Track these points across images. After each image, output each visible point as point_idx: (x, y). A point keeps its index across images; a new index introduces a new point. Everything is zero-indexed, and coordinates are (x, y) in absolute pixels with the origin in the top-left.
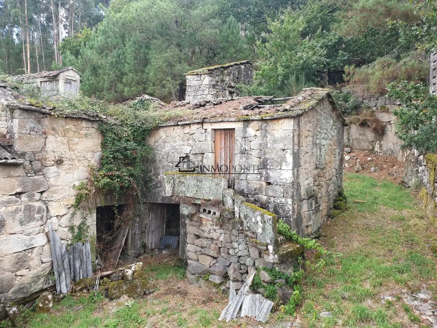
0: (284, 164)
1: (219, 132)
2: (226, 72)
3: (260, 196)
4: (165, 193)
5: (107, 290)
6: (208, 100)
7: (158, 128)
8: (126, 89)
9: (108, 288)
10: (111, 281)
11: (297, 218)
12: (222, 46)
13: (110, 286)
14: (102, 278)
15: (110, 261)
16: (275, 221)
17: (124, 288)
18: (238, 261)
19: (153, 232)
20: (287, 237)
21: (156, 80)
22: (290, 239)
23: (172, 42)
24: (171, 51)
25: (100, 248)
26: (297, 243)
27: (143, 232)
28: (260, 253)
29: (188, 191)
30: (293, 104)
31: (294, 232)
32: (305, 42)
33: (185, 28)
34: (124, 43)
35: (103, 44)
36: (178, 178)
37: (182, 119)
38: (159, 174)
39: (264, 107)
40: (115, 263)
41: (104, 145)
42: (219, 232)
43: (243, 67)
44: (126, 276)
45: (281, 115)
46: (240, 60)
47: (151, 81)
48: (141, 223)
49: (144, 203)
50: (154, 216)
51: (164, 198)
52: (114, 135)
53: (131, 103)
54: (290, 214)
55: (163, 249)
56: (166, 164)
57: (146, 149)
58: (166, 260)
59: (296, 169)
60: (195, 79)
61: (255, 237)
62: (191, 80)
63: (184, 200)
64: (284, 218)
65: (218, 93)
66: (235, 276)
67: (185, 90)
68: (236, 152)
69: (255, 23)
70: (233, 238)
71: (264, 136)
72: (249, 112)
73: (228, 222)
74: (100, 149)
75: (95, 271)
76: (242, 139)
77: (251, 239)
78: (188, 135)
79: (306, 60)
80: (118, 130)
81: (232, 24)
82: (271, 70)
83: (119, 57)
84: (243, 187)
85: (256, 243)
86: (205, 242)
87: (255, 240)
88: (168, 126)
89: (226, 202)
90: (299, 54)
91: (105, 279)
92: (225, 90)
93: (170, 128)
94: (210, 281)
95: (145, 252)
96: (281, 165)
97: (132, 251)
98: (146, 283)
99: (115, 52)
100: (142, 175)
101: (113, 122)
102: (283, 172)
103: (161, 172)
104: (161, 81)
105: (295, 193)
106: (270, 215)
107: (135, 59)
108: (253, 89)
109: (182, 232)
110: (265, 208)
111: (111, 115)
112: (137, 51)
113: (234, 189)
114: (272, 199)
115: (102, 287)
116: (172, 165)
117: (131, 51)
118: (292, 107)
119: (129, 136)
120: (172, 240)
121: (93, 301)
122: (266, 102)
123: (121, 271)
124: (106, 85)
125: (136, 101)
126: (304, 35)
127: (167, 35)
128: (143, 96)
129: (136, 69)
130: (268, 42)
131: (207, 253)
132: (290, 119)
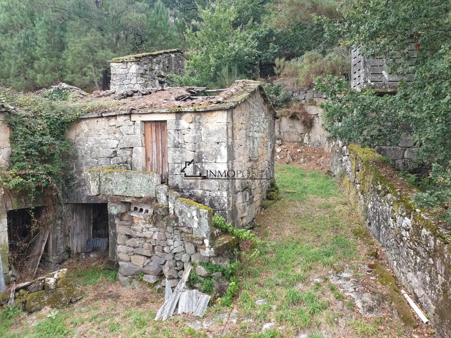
0: (219, 157)
1: (149, 125)
2: (155, 60)
3: (195, 191)
4: (90, 192)
5: (24, 303)
6: (136, 90)
7: (79, 120)
8: (39, 76)
9: (26, 301)
10: (28, 293)
11: (233, 210)
12: (150, 32)
13: (28, 298)
14: (17, 290)
15: (27, 271)
16: (211, 215)
17: (46, 298)
18: (173, 258)
19: (78, 234)
20: (223, 230)
21: (75, 67)
22: (225, 232)
23: (93, 24)
24: (91, 35)
25: (14, 257)
26: (233, 235)
27: (66, 236)
28: (196, 248)
29: (116, 189)
30: (226, 96)
31: (230, 224)
32: (236, 32)
33: (107, 10)
34: (33, 23)
35: (7, 23)
36: (104, 175)
37: (106, 110)
38: (82, 172)
39: (197, 98)
40: (33, 273)
41: (13, 140)
42: (152, 230)
43: (173, 55)
44: (48, 286)
45: (214, 108)
46: (170, 48)
47: (68, 68)
48: (63, 226)
49: (65, 204)
50: (78, 217)
51: (89, 197)
52: (25, 129)
53: (46, 92)
54: (225, 207)
55: (90, 252)
56: (89, 160)
57: (65, 144)
58: (94, 264)
59: (230, 161)
60: (121, 67)
61: (191, 232)
62: (116, 68)
63: (111, 198)
64: (220, 211)
65: (146, 83)
66: (170, 274)
67: (110, 78)
68: (169, 146)
69: (185, 10)
70: (168, 235)
71: (198, 129)
72: (182, 103)
73: (161, 220)
74: (9, 145)
75: (8, 284)
76: (175, 131)
77: (187, 235)
78: (114, 127)
79: (238, 52)
80: (31, 123)
81: (160, 10)
82: (203, 60)
83: (28, 39)
84: (177, 183)
85: (192, 238)
86: (137, 242)
87: (190, 235)
88: (91, 118)
89: (160, 198)
90: (231, 45)
91: (22, 291)
92: (154, 79)
93: (93, 120)
94: (144, 281)
95: (70, 257)
96: (216, 158)
97: (54, 258)
98: (72, 291)
99: (22, 33)
100: (63, 173)
101: (24, 113)
102: (217, 165)
103: (84, 170)
104: (81, 69)
105: (230, 186)
106: (205, 209)
107: (48, 41)
108: (185, 80)
109: (111, 233)
110: (201, 203)
111: (21, 106)
112: (50, 33)
113: (167, 185)
114: (208, 193)
115: (18, 300)
116: (97, 161)
117: (42, 32)
118: (225, 99)
119: (44, 129)
120: (100, 243)
121: (8, 316)
122: (198, 94)
123: (42, 280)
124: (12, 71)
125: (52, 90)
126: (235, 25)
127: (86, 16)
128: (61, 85)
129: (49, 54)
130: (199, 30)
131: (140, 253)
132: (223, 112)
